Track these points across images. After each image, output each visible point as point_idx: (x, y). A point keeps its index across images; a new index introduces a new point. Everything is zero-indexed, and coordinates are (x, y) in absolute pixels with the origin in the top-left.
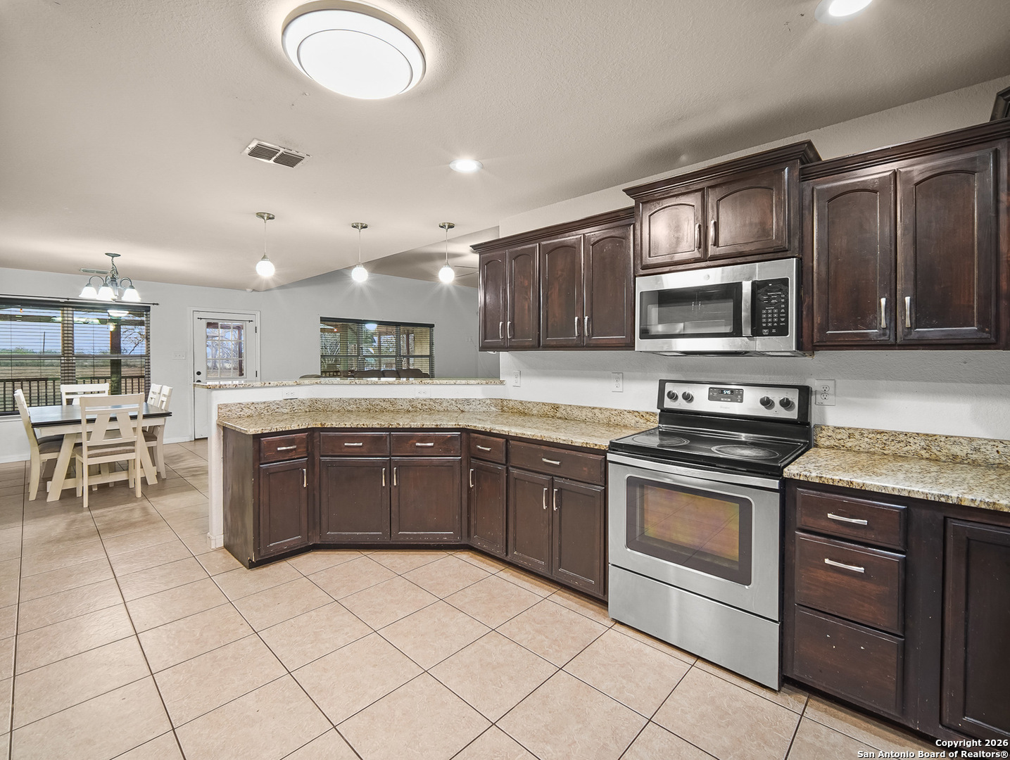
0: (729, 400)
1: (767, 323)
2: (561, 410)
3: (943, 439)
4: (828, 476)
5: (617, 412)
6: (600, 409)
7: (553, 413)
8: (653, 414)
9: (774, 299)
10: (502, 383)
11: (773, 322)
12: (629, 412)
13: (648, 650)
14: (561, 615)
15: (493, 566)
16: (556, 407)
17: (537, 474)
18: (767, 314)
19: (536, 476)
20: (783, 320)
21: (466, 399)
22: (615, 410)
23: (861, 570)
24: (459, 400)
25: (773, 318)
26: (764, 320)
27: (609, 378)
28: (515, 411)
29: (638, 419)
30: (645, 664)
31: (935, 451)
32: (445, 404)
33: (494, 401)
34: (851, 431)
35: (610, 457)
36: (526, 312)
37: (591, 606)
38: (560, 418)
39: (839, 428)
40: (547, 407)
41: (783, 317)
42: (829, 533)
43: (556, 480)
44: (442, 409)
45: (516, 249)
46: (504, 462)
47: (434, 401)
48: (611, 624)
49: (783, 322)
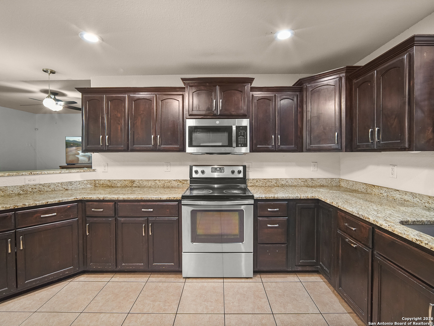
0: (219, 172)
1: (240, 142)
2: (136, 183)
3: (280, 180)
4: (268, 196)
5: (167, 181)
6: (159, 180)
7: (131, 184)
8: (187, 180)
9: (242, 133)
10: (94, 170)
11: (242, 142)
12: (174, 180)
13: (205, 284)
14: (160, 286)
15: (105, 277)
16: (133, 182)
17: (138, 218)
18: (240, 139)
19: (137, 219)
20: (245, 141)
21: (70, 182)
22: (167, 180)
23: (277, 225)
24: (64, 183)
25: (242, 140)
26: (239, 141)
27: (163, 165)
28: (105, 186)
29: (178, 183)
30: (208, 291)
31: (278, 183)
32: (52, 187)
33: (89, 181)
34: (257, 180)
35: (184, 202)
36: (119, 131)
37: (170, 276)
38: (136, 187)
39: (254, 179)
40: (127, 182)
41: (245, 140)
42: (267, 216)
43: (150, 219)
44: (50, 190)
45: (112, 95)
46: (114, 215)
47: (43, 185)
48: (184, 280)
49: (245, 142)
